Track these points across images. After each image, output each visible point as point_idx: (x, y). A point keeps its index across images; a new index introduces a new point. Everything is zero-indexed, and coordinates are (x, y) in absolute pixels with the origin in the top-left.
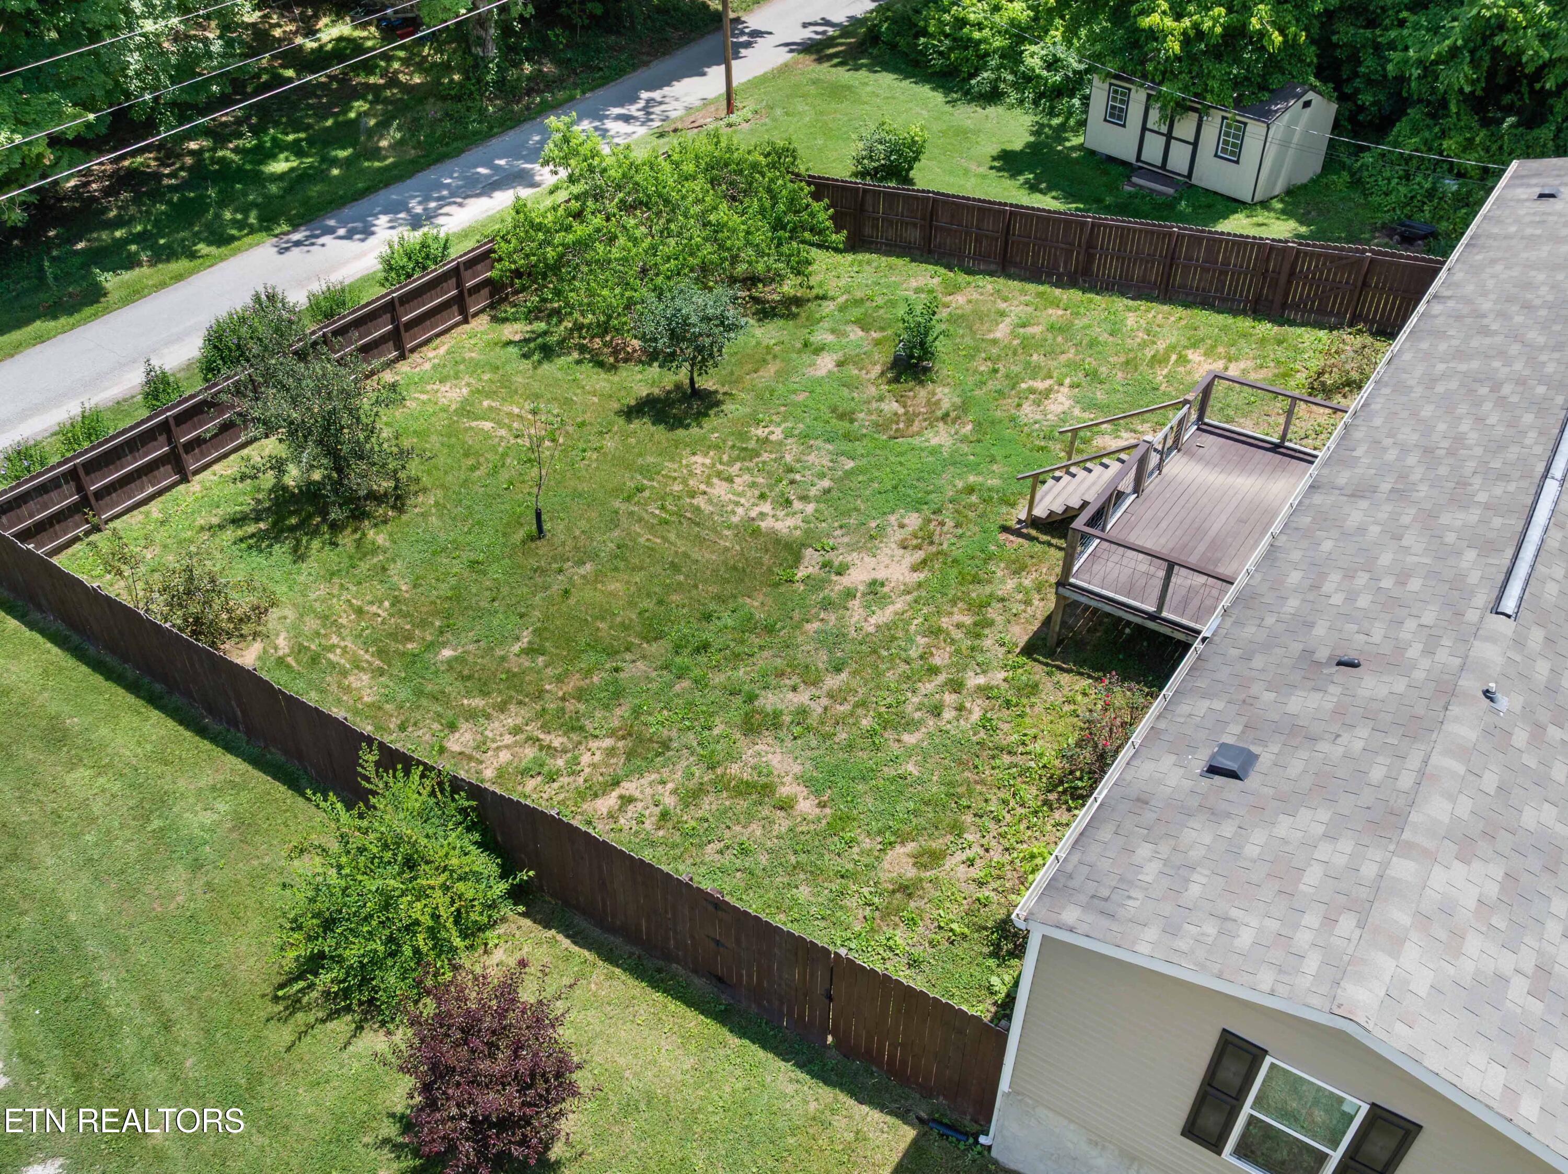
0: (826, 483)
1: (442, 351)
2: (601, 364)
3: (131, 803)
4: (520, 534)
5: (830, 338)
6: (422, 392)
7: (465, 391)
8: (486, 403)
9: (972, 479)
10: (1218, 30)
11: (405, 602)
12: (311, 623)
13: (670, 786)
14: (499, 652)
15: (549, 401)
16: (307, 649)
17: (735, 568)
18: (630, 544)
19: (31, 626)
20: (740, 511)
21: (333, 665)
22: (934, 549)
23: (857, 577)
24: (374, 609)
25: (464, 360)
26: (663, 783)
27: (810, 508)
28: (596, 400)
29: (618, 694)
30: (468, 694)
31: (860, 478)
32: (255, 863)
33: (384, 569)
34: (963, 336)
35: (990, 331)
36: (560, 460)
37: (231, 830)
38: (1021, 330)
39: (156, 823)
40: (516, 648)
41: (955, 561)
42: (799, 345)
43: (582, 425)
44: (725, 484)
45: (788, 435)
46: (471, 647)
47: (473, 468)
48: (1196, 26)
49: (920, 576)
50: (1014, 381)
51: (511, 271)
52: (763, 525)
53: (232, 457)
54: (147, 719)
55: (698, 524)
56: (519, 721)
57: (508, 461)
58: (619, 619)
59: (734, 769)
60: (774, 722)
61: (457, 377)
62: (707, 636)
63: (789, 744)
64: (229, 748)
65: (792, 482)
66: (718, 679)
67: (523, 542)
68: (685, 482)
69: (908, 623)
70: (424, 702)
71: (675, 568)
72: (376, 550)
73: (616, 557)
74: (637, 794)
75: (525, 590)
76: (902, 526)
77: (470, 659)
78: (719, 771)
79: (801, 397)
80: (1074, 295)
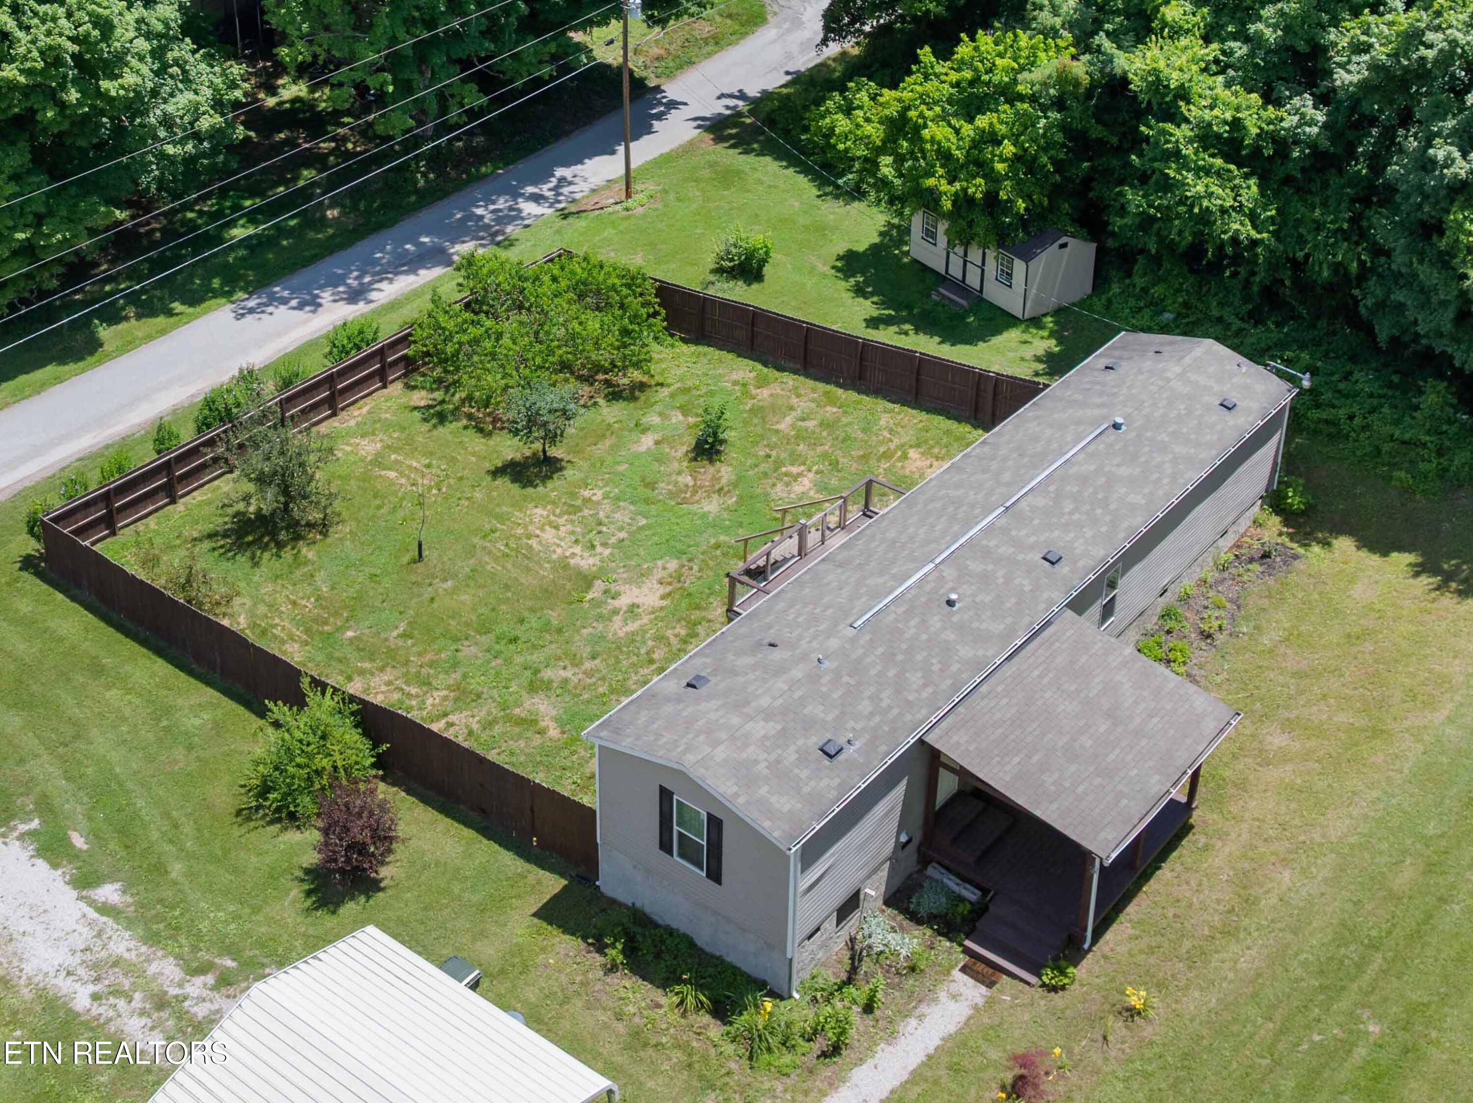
0: (623, 535)
1: (365, 410)
2: (481, 430)
3: (149, 711)
4: (406, 559)
5: (656, 420)
6: (347, 444)
7: (379, 445)
8: (393, 457)
9: (722, 538)
10: (979, 195)
11: (325, 599)
12: (262, 609)
13: (477, 718)
14: (383, 635)
15: (440, 459)
16: (259, 625)
17: (546, 590)
18: (480, 569)
19: (73, 599)
20: (559, 551)
21: (275, 637)
22: (679, 585)
23: (624, 602)
24: (304, 602)
25: (380, 420)
26: (473, 716)
27: (607, 552)
28: (474, 459)
29: (455, 665)
30: (362, 659)
31: (647, 533)
32: (226, 748)
33: (312, 576)
34: (756, 425)
35: (777, 423)
36: (441, 505)
37: (212, 729)
38: (800, 423)
39: (165, 723)
40: (395, 633)
41: (689, 595)
42: (632, 425)
43: (461, 479)
44: (553, 530)
45: (606, 496)
46: (367, 631)
47: (379, 507)
48: (965, 190)
49: (664, 603)
50: (779, 464)
51: (423, 352)
52: (572, 562)
53: (206, 487)
54: (155, 662)
55: (528, 558)
56: (392, 678)
57: (405, 503)
58: (464, 619)
59: (517, 711)
60: (548, 686)
61: (374, 434)
62: (518, 633)
63: (553, 699)
64: (209, 683)
65: (599, 532)
66: (518, 660)
67: (409, 564)
68: (526, 527)
69: (645, 632)
70: (334, 663)
71: (507, 587)
72: (307, 562)
73: (469, 578)
74: (457, 722)
75: (405, 596)
76: (664, 568)
77: (365, 638)
78: (508, 711)
79: (622, 468)
80: (852, 395)
